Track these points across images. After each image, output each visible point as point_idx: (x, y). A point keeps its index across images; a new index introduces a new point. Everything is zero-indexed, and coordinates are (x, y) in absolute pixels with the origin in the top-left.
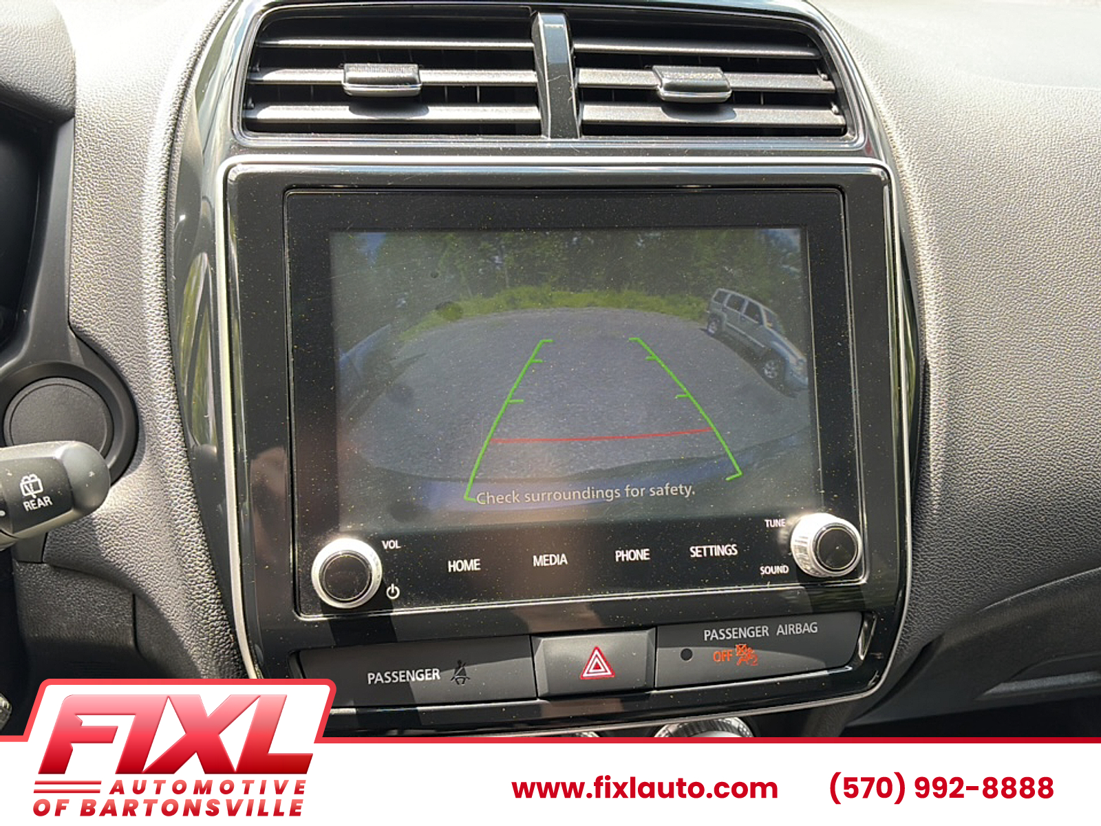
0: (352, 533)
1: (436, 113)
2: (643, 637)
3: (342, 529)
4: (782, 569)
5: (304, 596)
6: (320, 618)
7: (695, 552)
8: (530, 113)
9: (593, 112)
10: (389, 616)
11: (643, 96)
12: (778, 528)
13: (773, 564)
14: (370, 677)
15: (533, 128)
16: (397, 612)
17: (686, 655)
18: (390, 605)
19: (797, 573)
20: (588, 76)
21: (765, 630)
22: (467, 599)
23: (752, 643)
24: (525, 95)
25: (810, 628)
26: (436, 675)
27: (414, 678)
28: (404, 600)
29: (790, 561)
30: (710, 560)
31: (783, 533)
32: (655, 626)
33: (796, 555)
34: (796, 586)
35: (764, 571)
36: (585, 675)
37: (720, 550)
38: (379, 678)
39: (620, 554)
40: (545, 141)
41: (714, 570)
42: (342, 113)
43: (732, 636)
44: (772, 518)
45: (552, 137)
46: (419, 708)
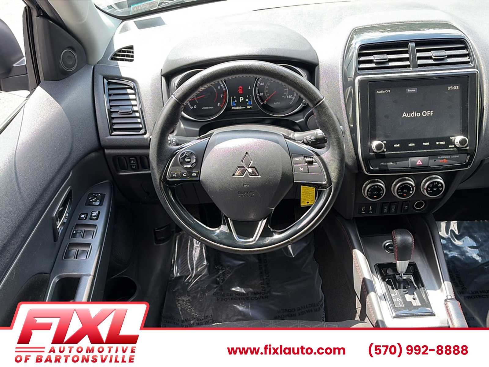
0: (378, 140)
1: (391, 64)
2: (428, 157)
3: (377, 139)
4: (453, 146)
5: (371, 150)
6: (373, 154)
7: (437, 143)
8: (408, 63)
9: (420, 62)
10: (384, 154)
11: (430, 58)
12: (452, 139)
13: (451, 145)
14: (381, 163)
15: (408, 66)
16: (385, 153)
17: (435, 161)
18: (384, 152)
19: (456, 147)
20: (419, 55)
21: (449, 157)
22: (397, 151)
23: (446, 159)
24: (407, 59)
25: (458, 156)
26: (392, 163)
27: (388, 164)
28: (387, 151)
29: (454, 145)
30: (440, 145)
31: (453, 140)
32: (430, 156)
33: (456, 143)
34: (456, 149)
35: (450, 146)
36: (417, 164)
37: (442, 143)
38: (382, 164)
39: (424, 144)
40: (411, 69)
41: (440, 146)
42: (373, 65)
43: (443, 158)
44: (452, 137)
45: (413, 68)
46: (389, 169)
